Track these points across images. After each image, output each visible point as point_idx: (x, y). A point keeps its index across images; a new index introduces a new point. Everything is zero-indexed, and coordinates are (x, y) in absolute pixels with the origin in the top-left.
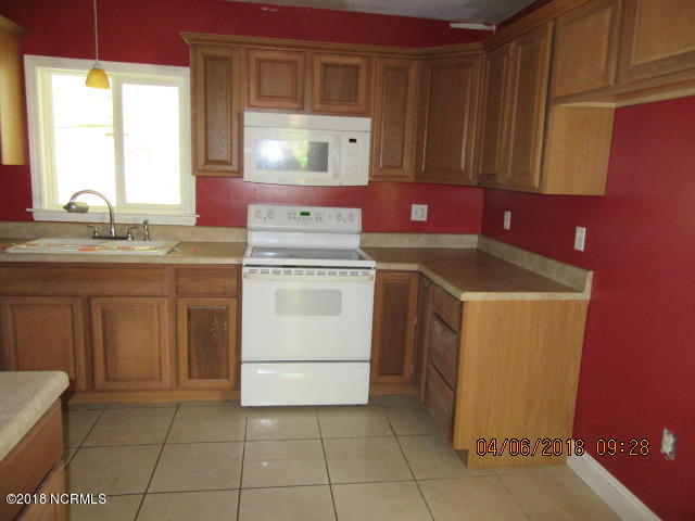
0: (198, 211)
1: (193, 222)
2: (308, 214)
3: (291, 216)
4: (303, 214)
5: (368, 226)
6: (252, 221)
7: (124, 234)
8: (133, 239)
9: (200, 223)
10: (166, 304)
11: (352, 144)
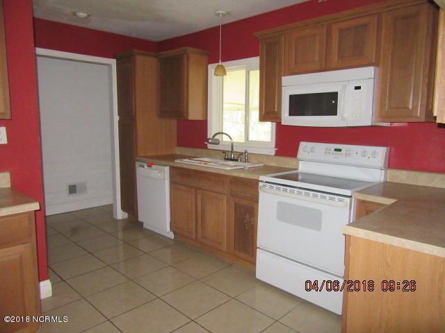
0: (276, 146)
1: (273, 153)
2: (340, 150)
3: (327, 152)
4: (336, 150)
5: (392, 163)
6: (301, 154)
7: (236, 158)
8: (241, 161)
9: (277, 154)
10: (225, 199)
11: (357, 90)
